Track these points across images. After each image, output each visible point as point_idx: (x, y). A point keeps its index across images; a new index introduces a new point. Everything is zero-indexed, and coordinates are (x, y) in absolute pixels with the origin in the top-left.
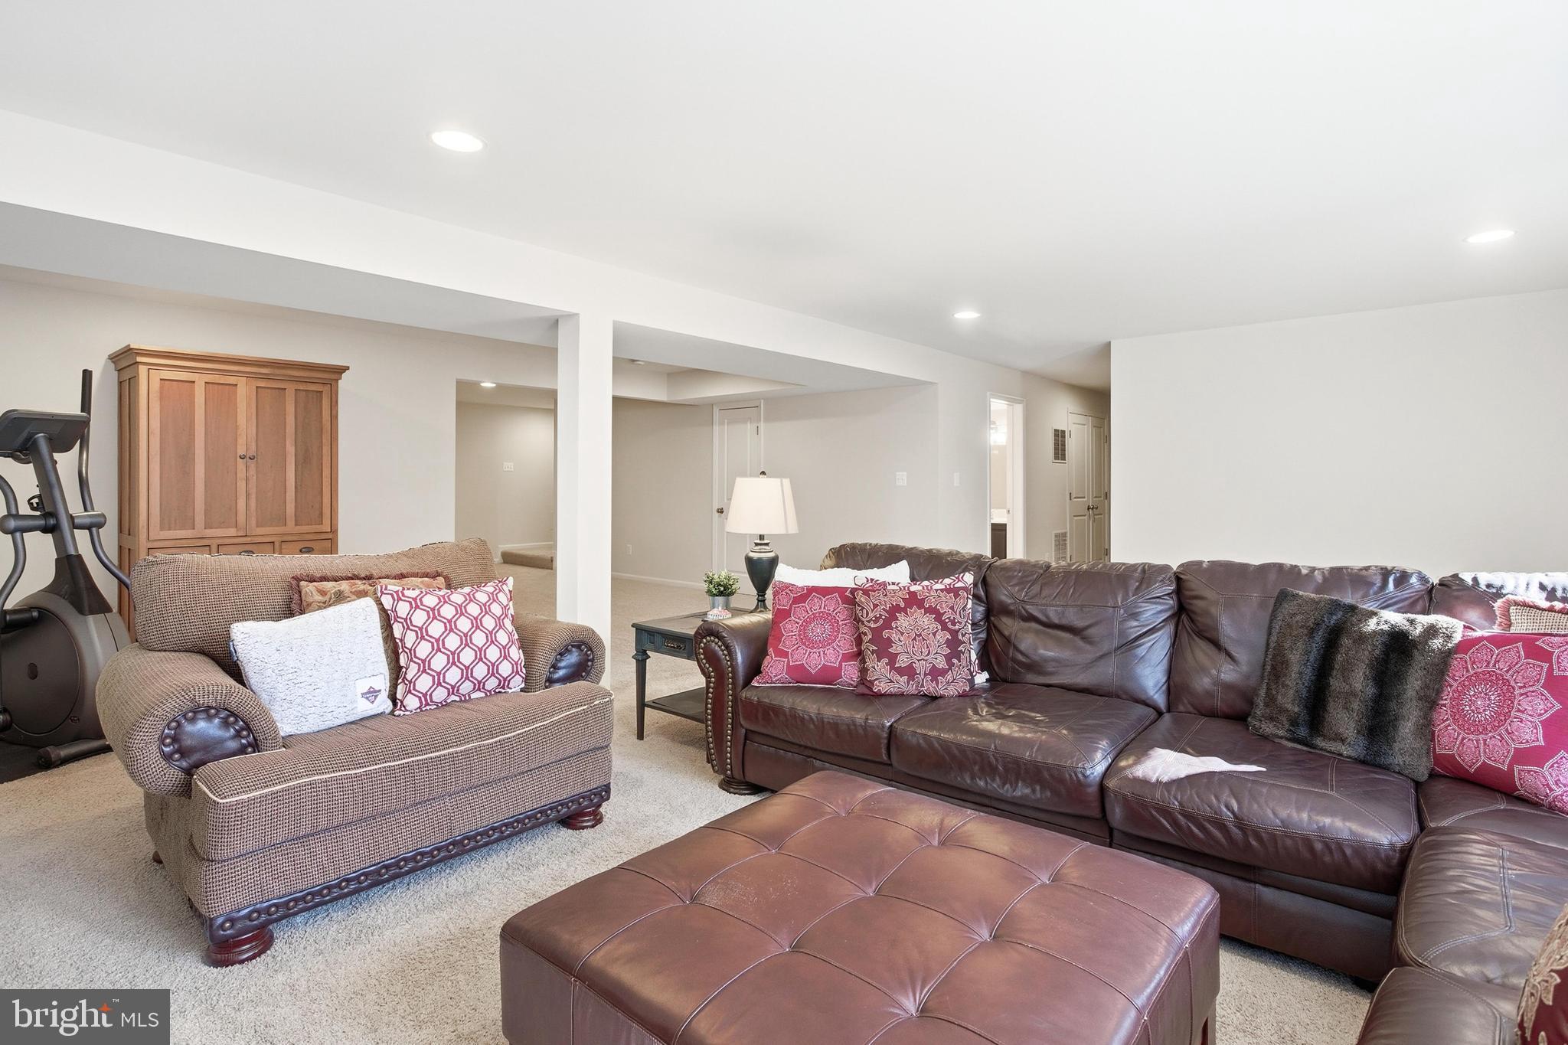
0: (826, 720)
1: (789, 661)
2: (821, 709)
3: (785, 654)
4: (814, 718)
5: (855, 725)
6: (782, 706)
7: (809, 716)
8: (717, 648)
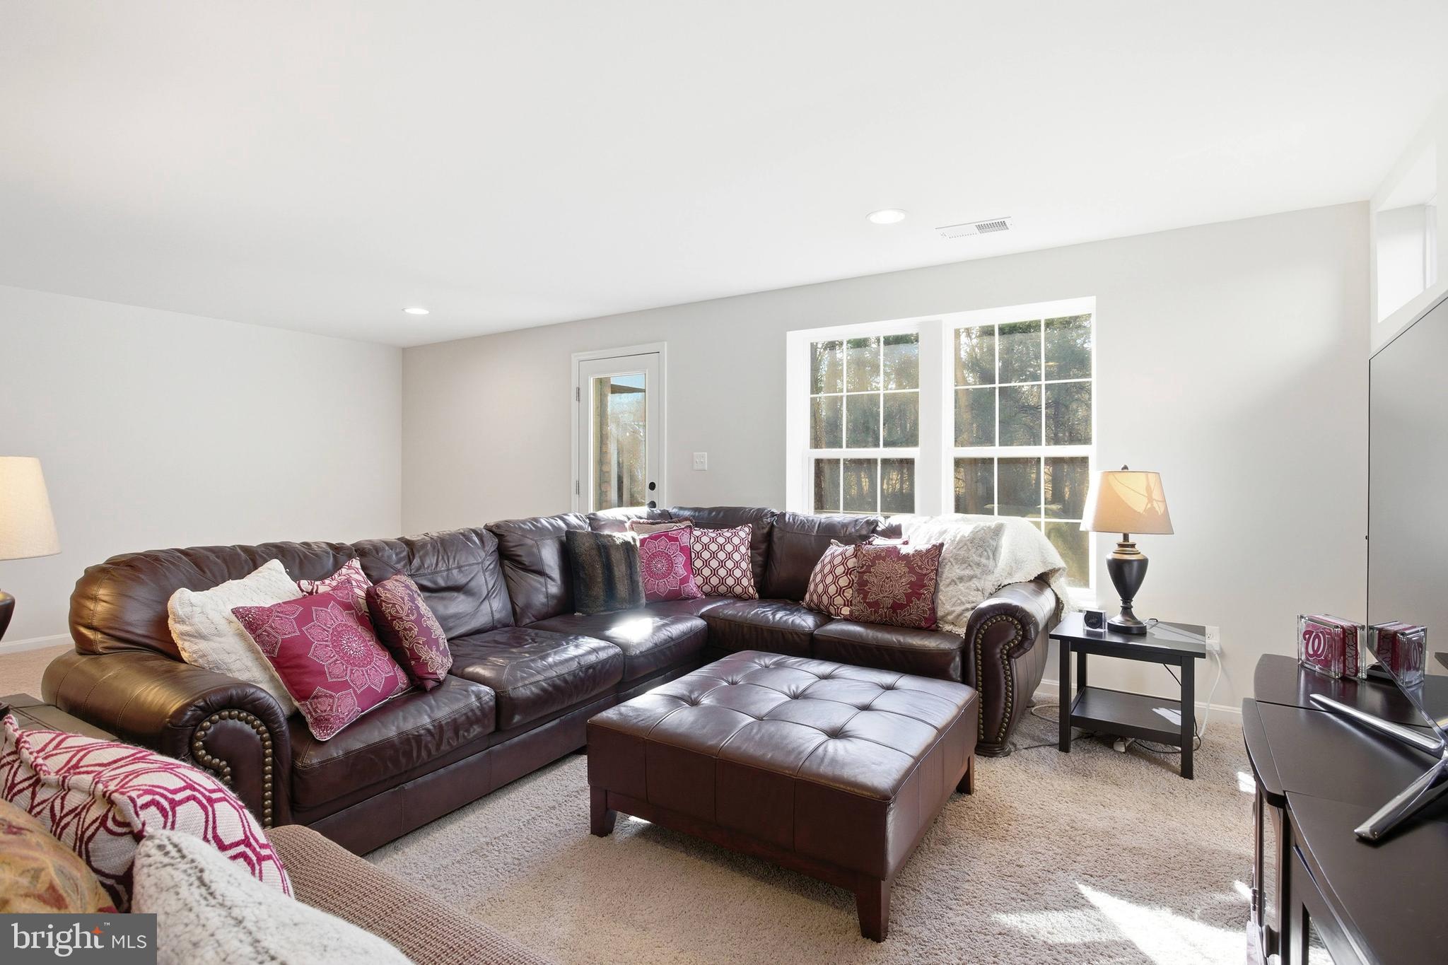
0: (443, 723)
1: (355, 691)
2: (432, 715)
3: (345, 685)
4: (431, 727)
5: (472, 710)
6: (388, 739)
7: (425, 729)
8: (239, 723)
